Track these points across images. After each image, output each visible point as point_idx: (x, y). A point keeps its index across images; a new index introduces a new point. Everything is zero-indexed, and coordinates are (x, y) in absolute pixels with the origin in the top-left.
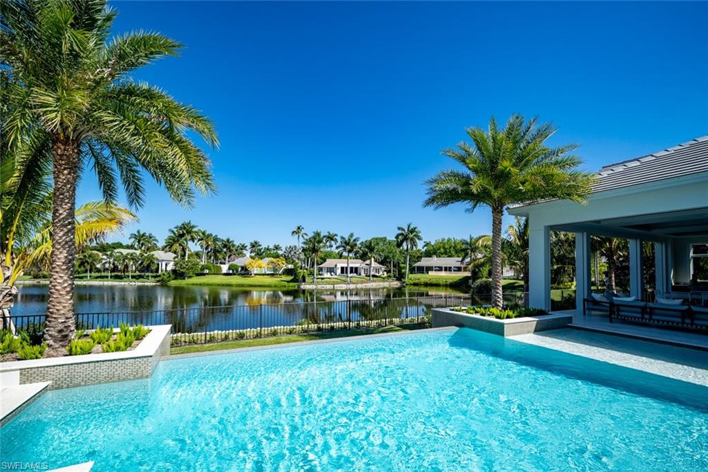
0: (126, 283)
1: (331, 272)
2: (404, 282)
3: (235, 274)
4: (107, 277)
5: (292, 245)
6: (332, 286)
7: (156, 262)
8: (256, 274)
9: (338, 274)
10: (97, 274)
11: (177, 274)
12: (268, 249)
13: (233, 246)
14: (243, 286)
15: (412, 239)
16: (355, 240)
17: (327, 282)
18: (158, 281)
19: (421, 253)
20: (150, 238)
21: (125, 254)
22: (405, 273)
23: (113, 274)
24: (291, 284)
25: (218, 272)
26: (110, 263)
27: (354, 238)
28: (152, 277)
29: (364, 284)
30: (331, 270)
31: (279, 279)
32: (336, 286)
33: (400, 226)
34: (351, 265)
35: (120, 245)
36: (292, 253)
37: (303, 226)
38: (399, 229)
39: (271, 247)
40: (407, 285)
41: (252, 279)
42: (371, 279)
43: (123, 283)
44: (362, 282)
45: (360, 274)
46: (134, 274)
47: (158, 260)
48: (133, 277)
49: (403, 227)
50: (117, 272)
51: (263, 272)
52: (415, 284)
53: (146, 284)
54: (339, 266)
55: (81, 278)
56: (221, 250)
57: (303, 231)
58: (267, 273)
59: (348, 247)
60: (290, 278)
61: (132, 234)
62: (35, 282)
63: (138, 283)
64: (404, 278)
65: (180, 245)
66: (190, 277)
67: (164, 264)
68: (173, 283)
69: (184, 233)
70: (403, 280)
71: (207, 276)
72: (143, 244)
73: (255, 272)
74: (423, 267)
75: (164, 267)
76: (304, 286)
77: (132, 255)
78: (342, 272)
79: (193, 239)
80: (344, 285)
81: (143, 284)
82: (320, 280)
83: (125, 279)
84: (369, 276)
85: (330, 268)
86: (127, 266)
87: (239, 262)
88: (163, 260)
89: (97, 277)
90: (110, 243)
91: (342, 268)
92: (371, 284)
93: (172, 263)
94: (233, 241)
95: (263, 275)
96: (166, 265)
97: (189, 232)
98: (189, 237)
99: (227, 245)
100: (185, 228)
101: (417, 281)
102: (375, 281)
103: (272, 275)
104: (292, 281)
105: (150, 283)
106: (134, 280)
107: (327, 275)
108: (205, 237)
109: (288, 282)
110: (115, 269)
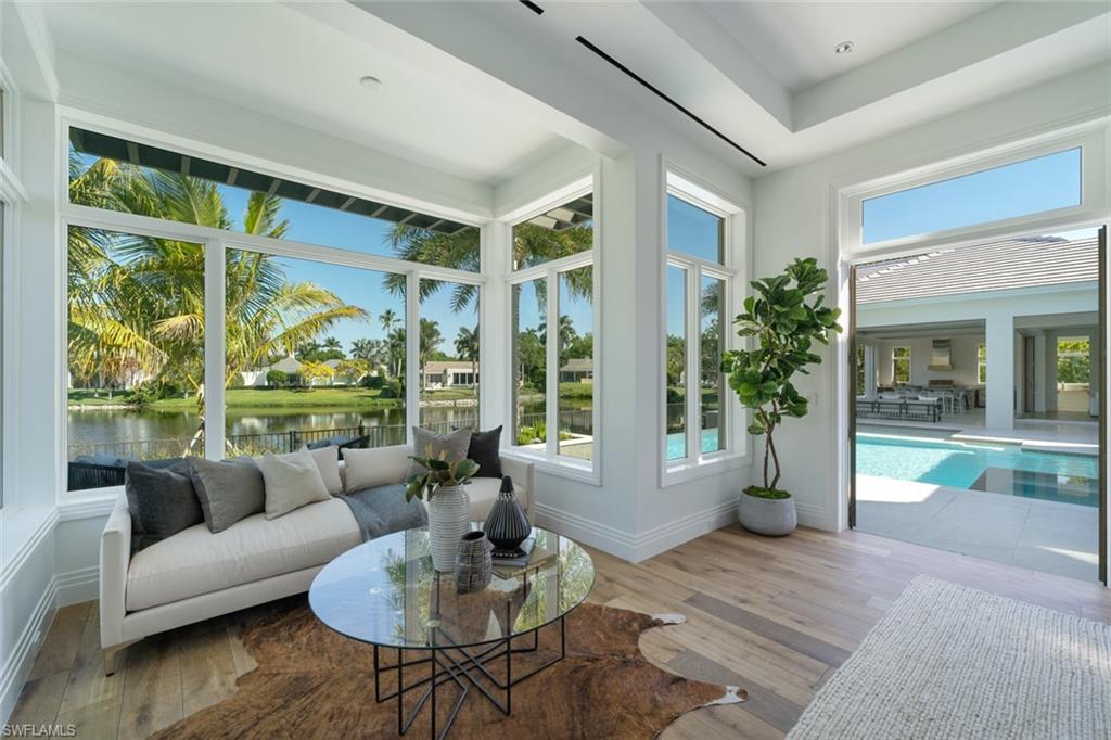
1: (437, 382)
3: (278, 388)
8: (314, 387)
9: (451, 384)
14: (301, 406)
17: (441, 396)
18: (129, 403)
24: (380, 401)
30: (437, 378)
31: (355, 394)
41: (307, 394)
51: (328, 383)
54: (451, 372)
58: (335, 384)
60: (377, 392)
68: (160, 405)
73: (313, 384)
74: (572, 373)
78: (456, 381)
81: (97, 407)
85: (437, 375)
87: (286, 367)
91: (456, 376)
95: (328, 387)
101: (567, 393)
103: (344, 387)
104: (381, 396)
107: (435, 386)
109: (373, 397)
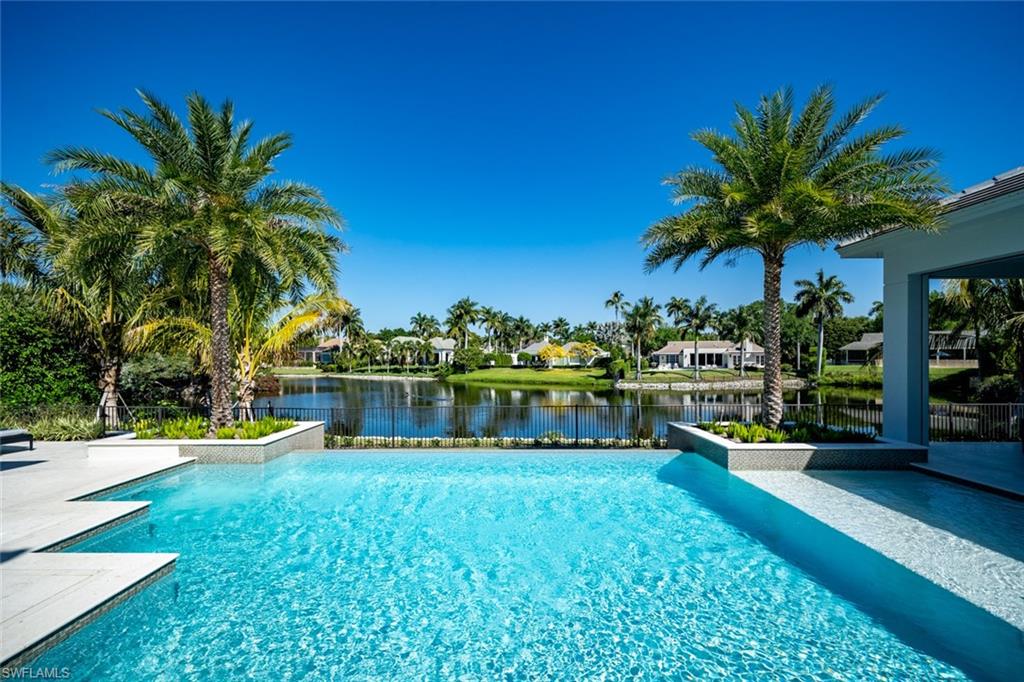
0: (404, 378)
1: (673, 363)
2: (814, 381)
3: (525, 367)
4: (386, 370)
5: (610, 321)
6: (667, 385)
7: (433, 352)
8: (555, 367)
9: (685, 365)
10: (377, 368)
11: (459, 368)
12: (580, 329)
13: (529, 327)
14: (533, 383)
15: (829, 301)
16: (708, 309)
17: (657, 378)
18: (436, 376)
19: (868, 325)
20: (433, 321)
21: (402, 342)
22: (815, 364)
23: (392, 367)
24: (602, 381)
25: (506, 363)
26: (388, 354)
27: (707, 305)
28: (431, 370)
29: (727, 383)
30: (674, 360)
31: (586, 374)
32: (673, 384)
33: (801, 279)
34: (701, 351)
35: (401, 332)
36: (609, 334)
37: (622, 292)
38: (798, 283)
39: (584, 326)
40: (819, 384)
41: (547, 373)
42: (743, 373)
43: (400, 378)
44: (723, 380)
45: (726, 366)
46: (413, 367)
47: (435, 349)
48: (411, 370)
49: (808, 279)
50: (397, 365)
51: (565, 364)
52: (838, 385)
53: (424, 379)
54: (687, 352)
55: (363, 371)
56: (513, 332)
57: (624, 300)
58: (571, 364)
59: (695, 322)
60: (603, 372)
61: (412, 318)
62: (325, 375)
63: (416, 379)
64: (814, 372)
65: (460, 329)
66: (471, 371)
67: (444, 353)
68: (453, 378)
69: (462, 314)
70: (811, 376)
71: (491, 369)
72: (424, 330)
73: (554, 364)
74: (864, 352)
75: (444, 359)
76: (621, 385)
77: (408, 344)
78: (693, 362)
79: (473, 321)
80: (688, 384)
81: (421, 379)
82: (648, 375)
83: (403, 373)
84: (739, 369)
85: (673, 356)
86: (404, 358)
87: (533, 349)
88: (443, 350)
89: (377, 371)
90: (392, 330)
91: (693, 357)
92: (742, 382)
93: (452, 353)
94: (528, 321)
95: (566, 367)
96: (447, 355)
97: (467, 312)
98: (467, 318)
99: (521, 326)
100: (463, 307)
101: (843, 379)
102: (749, 378)
103: (577, 367)
104: (604, 377)
105: (428, 378)
106: (412, 374)
107: (664, 367)
108: (489, 316)
109: (597, 378)
110: (393, 361)
